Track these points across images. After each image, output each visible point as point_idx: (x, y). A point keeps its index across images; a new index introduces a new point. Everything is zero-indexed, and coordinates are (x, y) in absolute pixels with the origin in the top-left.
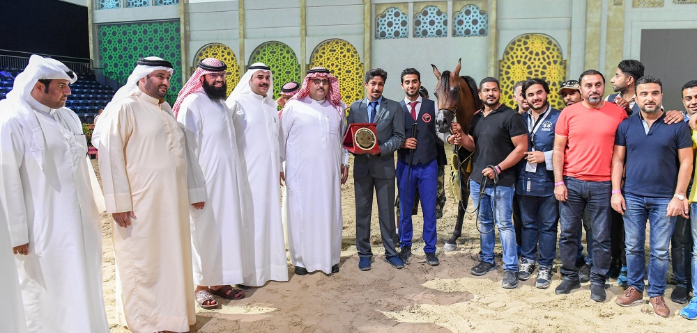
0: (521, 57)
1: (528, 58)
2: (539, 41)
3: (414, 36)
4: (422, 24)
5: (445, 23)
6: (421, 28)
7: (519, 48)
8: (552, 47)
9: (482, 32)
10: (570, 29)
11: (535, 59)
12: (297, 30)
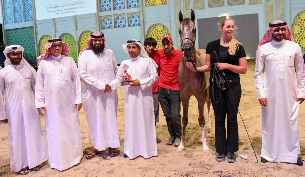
0: (154, 33)
1: (157, 33)
2: (160, 27)
3: (115, 27)
4: (118, 23)
5: (125, 22)
6: (117, 24)
7: (153, 30)
8: (165, 28)
9: (139, 24)
10: (170, 21)
11: (159, 34)
12: (74, 28)
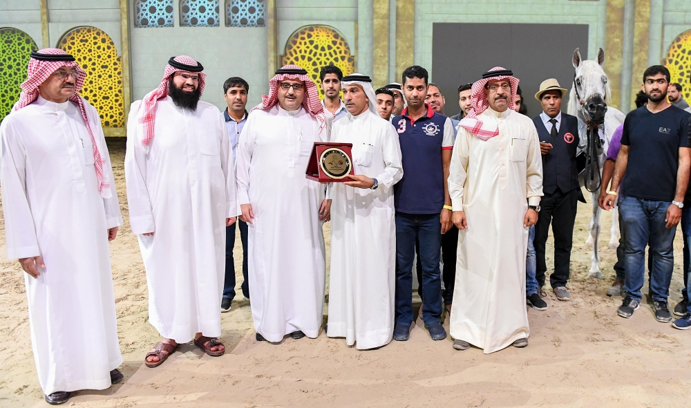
0: (306, 52)
1: (313, 53)
2: (325, 34)
3: (181, 25)
4: (191, 11)
5: (217, 10)
6: (190, 15)
7: (303, 42)
8: (339, 41)
9: (261, 23)
10: (356, 21)
11: (321, 55)
12: (37, 14)
